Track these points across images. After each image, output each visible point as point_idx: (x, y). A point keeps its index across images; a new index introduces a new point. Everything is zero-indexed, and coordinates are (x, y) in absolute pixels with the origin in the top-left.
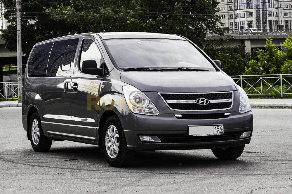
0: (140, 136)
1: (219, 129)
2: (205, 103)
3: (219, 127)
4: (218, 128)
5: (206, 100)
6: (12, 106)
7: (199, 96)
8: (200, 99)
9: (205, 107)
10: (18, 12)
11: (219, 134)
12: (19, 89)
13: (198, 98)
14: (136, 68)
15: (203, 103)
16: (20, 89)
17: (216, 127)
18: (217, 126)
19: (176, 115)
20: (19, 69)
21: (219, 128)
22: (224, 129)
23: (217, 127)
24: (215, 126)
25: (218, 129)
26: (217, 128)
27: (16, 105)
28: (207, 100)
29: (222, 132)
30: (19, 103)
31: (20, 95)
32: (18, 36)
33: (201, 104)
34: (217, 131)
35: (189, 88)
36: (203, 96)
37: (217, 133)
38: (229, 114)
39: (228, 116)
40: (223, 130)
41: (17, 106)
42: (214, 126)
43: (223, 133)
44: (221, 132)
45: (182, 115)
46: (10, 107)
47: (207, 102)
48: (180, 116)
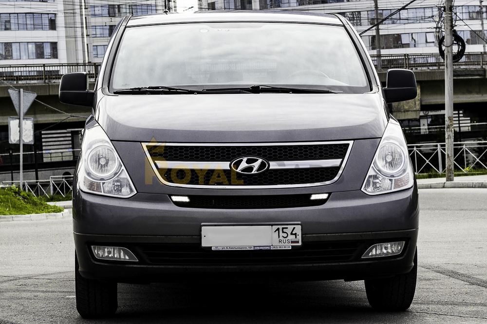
0: (92, 247)
1: (289, 234)
2: (255, 169)
3: (287, 228)
4: (285, 230)
5: (260, 161)
6: (435, 187)
7: (245, 153)
8: (245, 159)
9: (256, 178)
10: (447, 12)
11: (288, 246)
12: (448, 155)
13: (240, 155)
14: (146, 88)
15: (250, 169)
16: (450, 155)
17: (278, 229)
18: (281, 227)
19: (175, 198)
20: (449, 118)
21: (289, 231)
22: (302, 234)
23: (283, 228)
24: (275, 227)
25: (285, 235)
26: (283, 232)
27: (441, 185)
28: (262, 163)
29: (298, 242)
30: (447, 181)
31: (450, 166)
32: (447, 57)
33: (243, 170)
34: (281, 238)
35: (234, 133)
36: (255, 152)
37: (283, 244)
38: (325, 196)
39: (321, 202)
40: (299, 238)
41: (444, 187)
42: (272, 225)
43: (300, 244)
44: (292, 242)
45: (189, 197)
46: (431, 188)
47: (262, 165)
48: (186, 199)
